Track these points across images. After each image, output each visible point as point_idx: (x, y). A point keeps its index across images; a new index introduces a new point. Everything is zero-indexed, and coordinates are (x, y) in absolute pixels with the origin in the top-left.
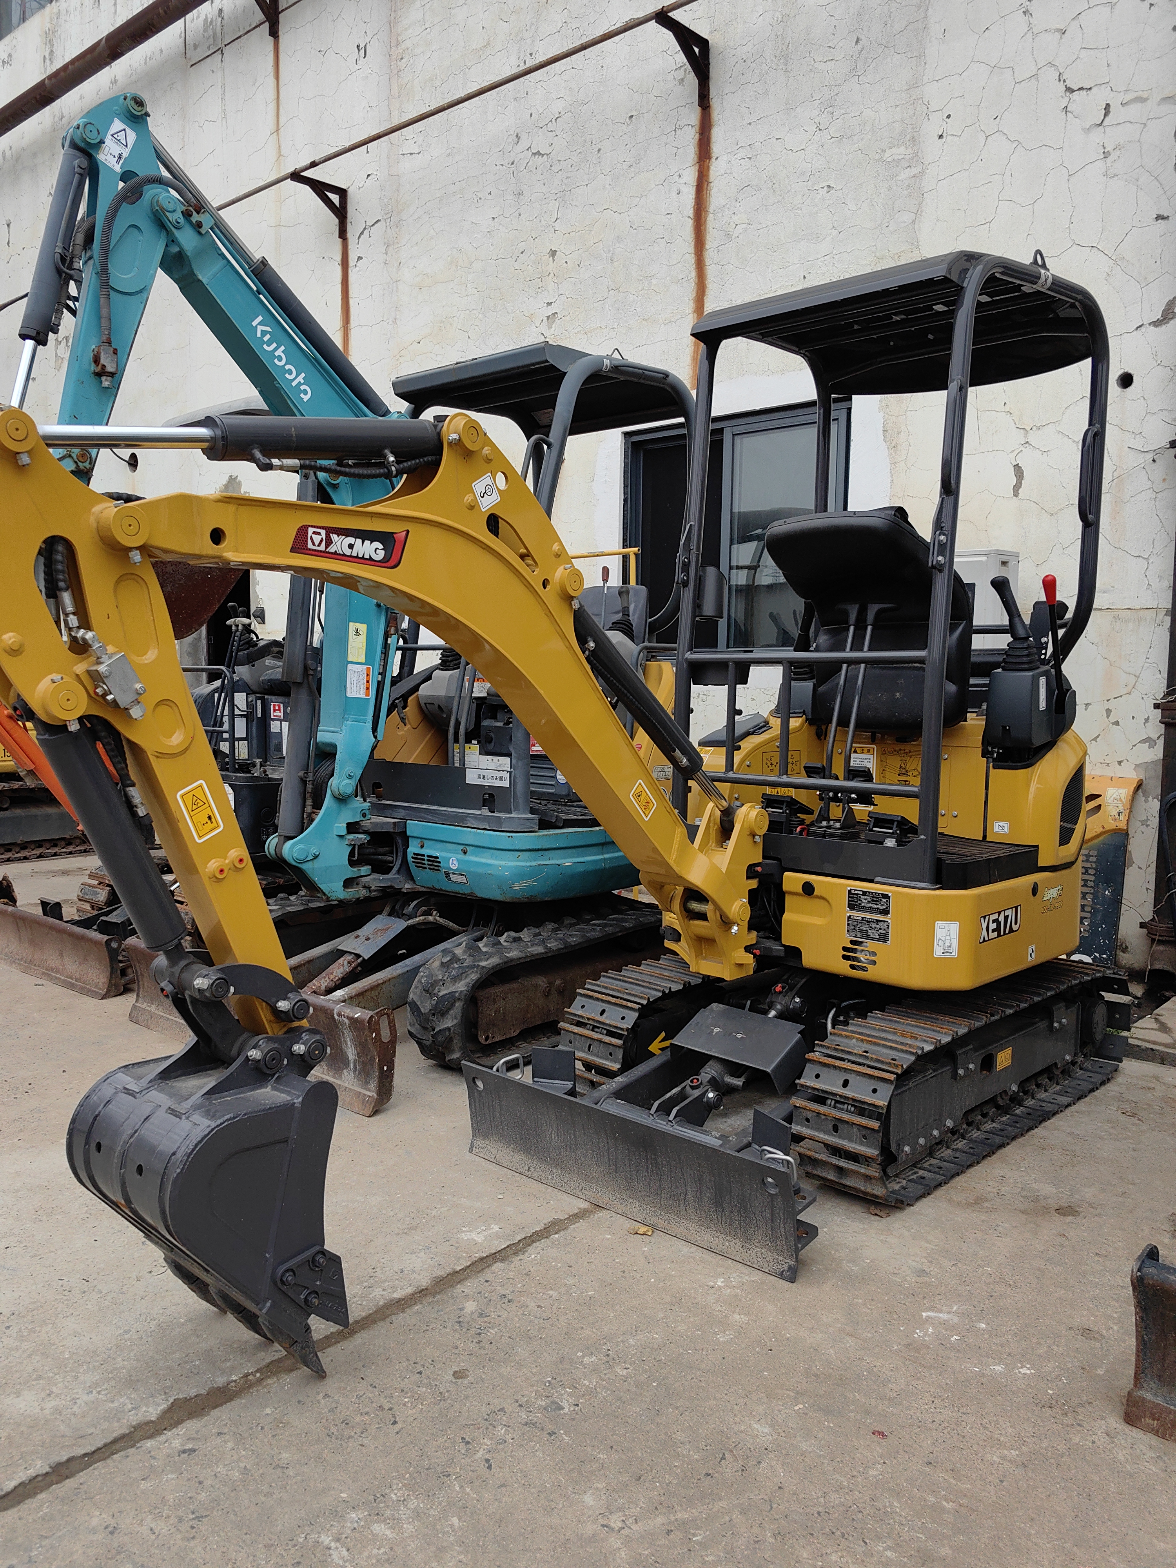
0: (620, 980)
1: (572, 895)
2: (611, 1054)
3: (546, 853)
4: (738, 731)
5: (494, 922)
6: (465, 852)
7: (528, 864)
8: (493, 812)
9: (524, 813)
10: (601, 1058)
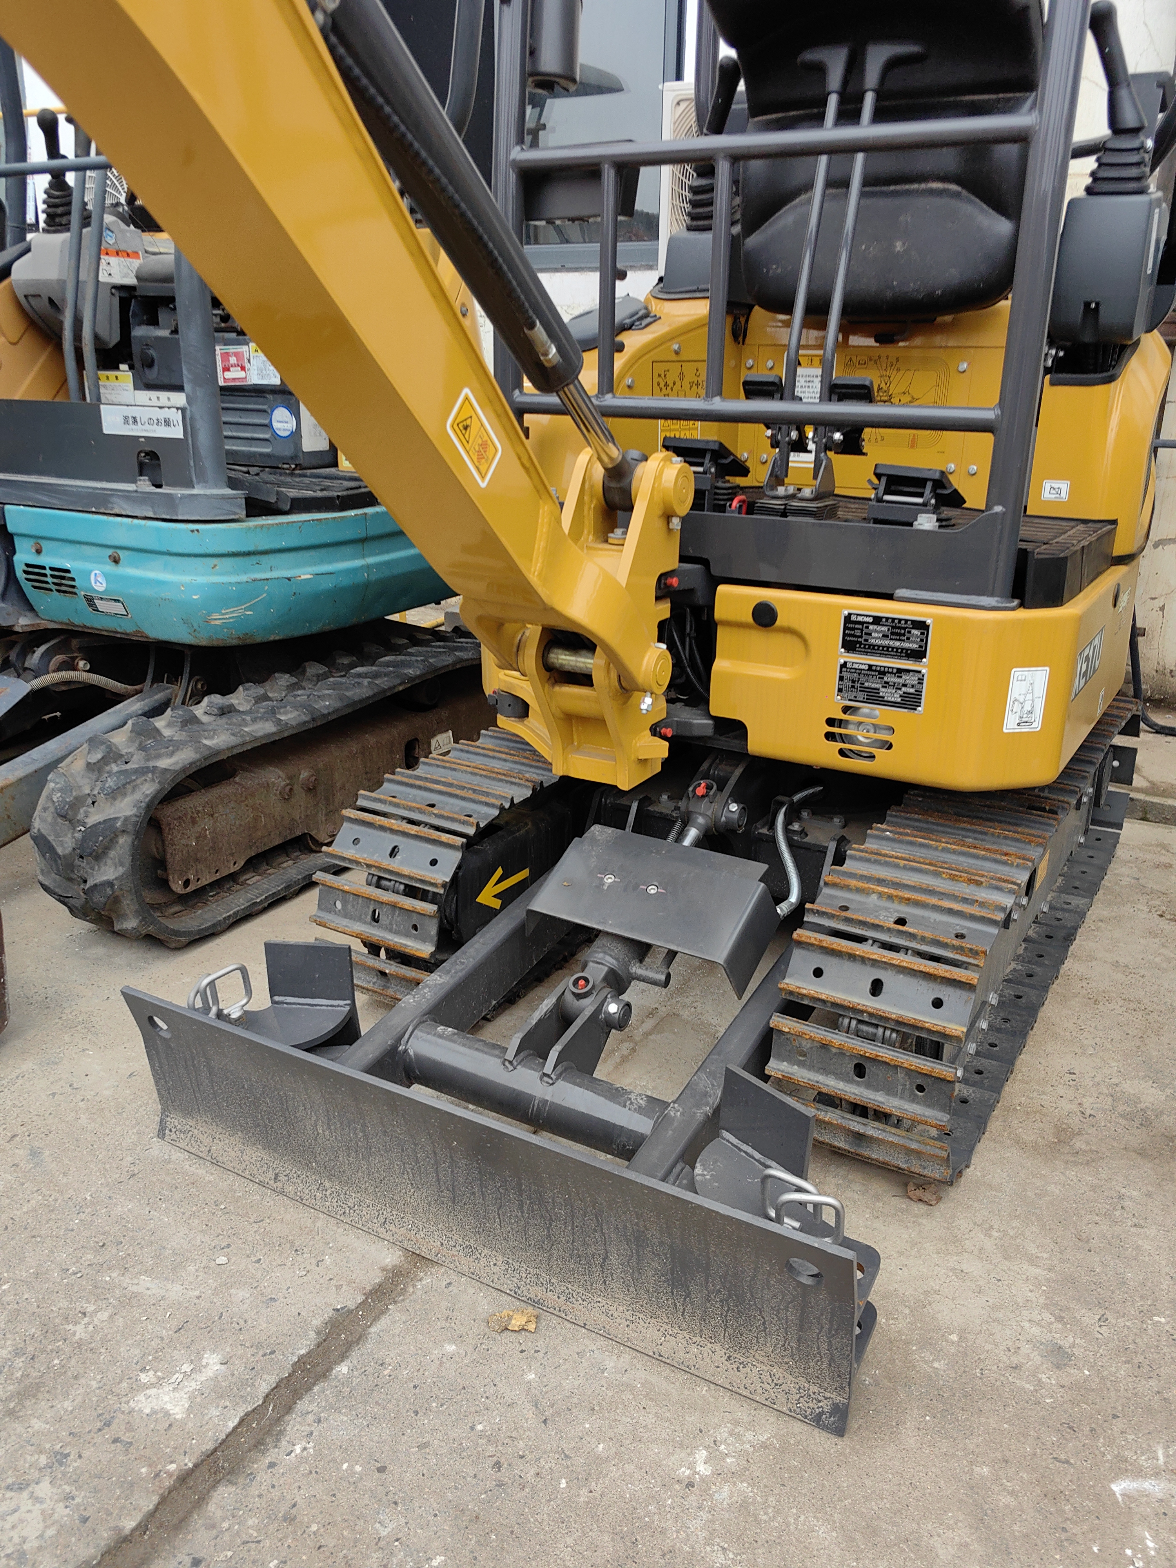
0: (420, 788)
1: (315, 628)
2: (415, 927)
3: (264, 559)
5: (186, 676)
6: (116, 561)
7: (233, 579)
8: (159, 486)
9: (217, 486)
10: (397, 933)
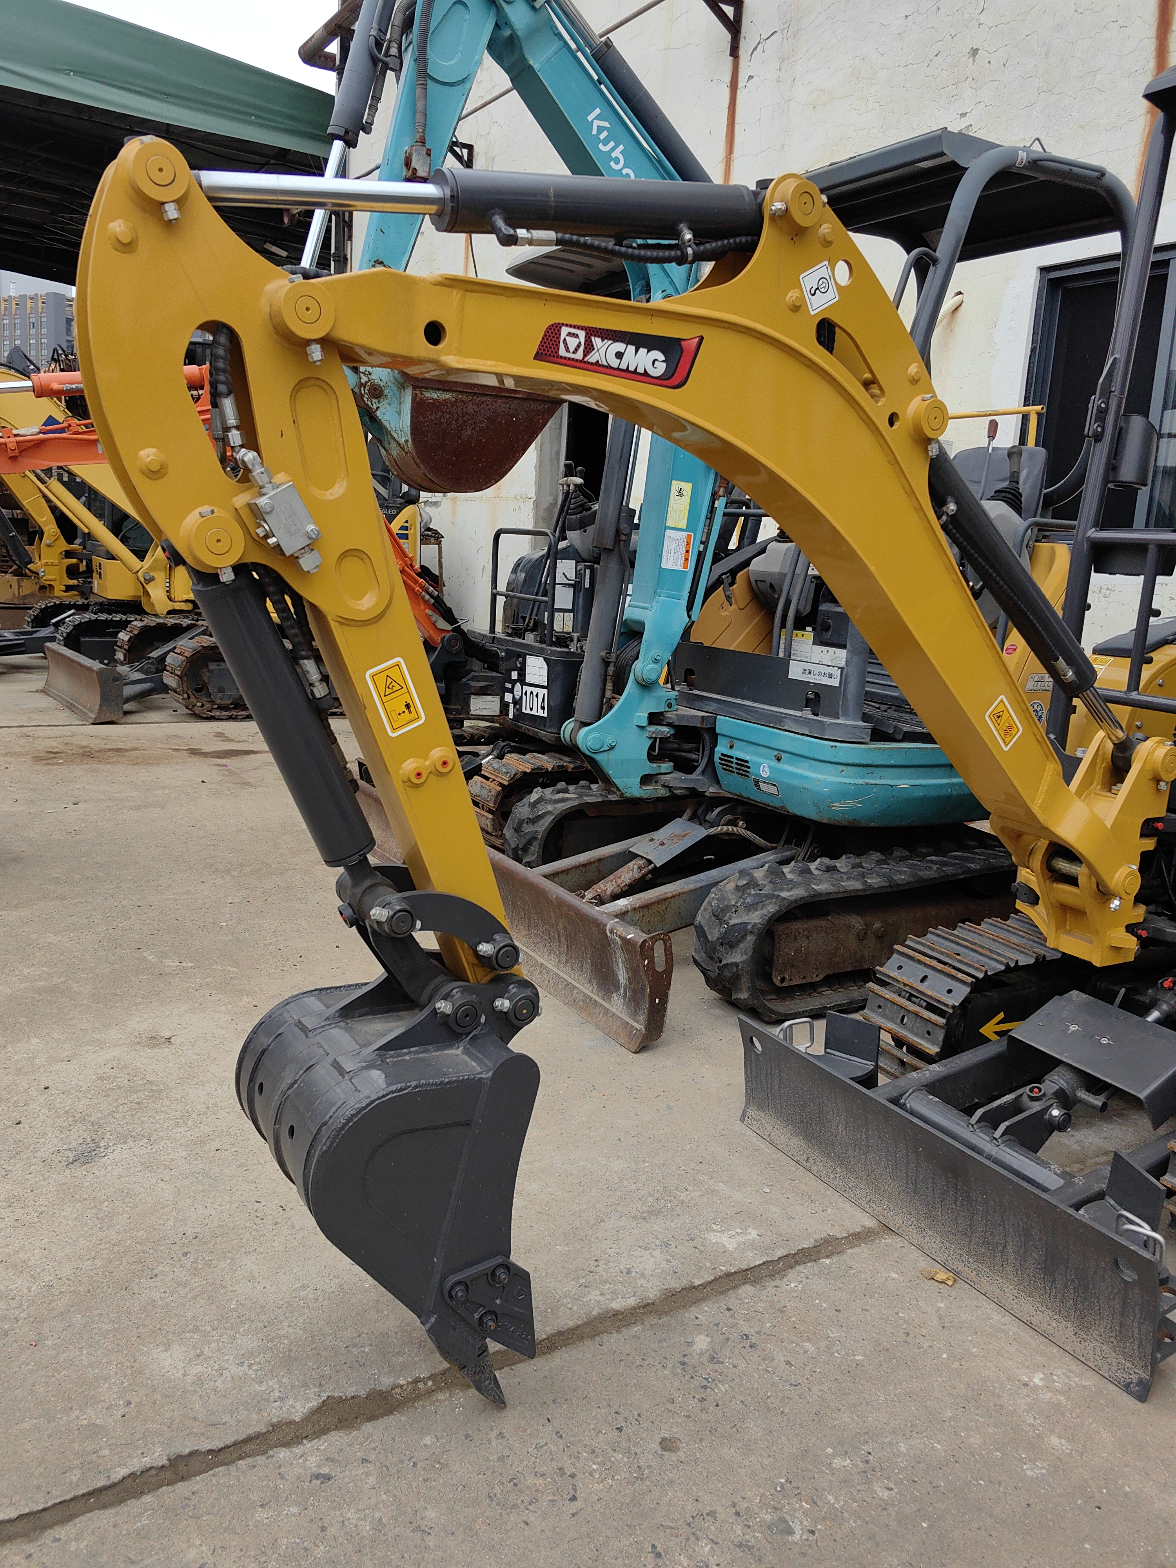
0: (952, 941)
1: (904, 823)
2: (929, 1033)
3: (876, 770)
4: (1151, 638)
5: (808, 842)
6: (779, 759)
7: (853, 781)
8: (817, 715)
9: (854, 720)
10: (916, 1035)
